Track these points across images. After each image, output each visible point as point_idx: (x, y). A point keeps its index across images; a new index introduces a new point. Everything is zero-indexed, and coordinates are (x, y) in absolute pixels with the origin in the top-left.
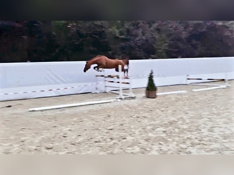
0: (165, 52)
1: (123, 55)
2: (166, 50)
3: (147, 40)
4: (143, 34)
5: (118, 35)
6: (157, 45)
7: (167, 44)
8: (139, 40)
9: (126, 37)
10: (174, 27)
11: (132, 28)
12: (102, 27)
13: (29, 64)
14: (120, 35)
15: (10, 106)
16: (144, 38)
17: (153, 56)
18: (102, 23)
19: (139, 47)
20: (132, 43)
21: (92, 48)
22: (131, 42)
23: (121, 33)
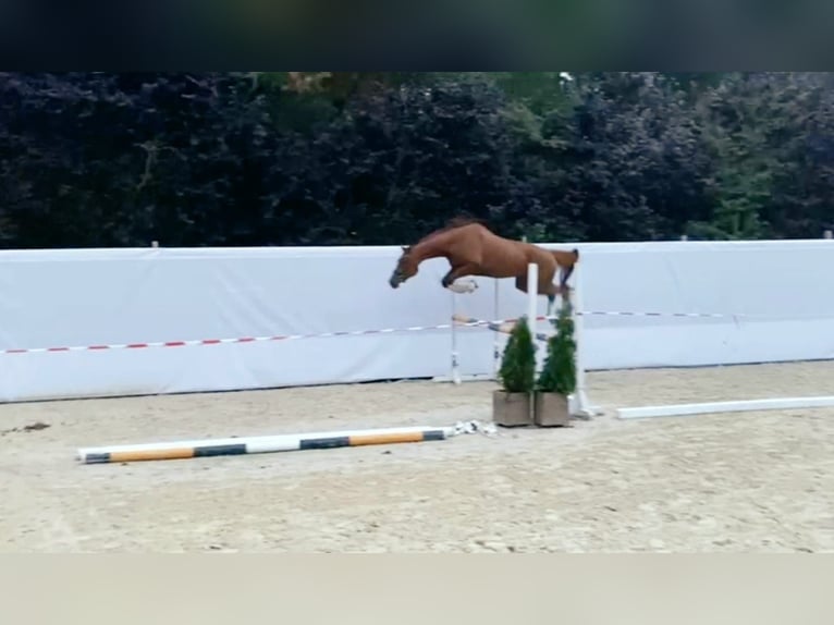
0: (758, 210)
1: (554, 221)
2: (763, 199)
3: (670, 158)
4: (656, 131)
5: (536, 135)
6: (719, 180)
7: (765, 175)
8: (632, 156)
9: (572, 145)
10: (803, 96)
11: (602, 104)
12: (468, 103)
13: (155, 253)
14: (547, 136)
15: (40, 427)
16: (656, 147)
17: (698, 226)
18: (467, 87)
19: (632, 186)
20: (599, 171)
21: (417, 191)
22: (594, 166)
23: (552, 128)
